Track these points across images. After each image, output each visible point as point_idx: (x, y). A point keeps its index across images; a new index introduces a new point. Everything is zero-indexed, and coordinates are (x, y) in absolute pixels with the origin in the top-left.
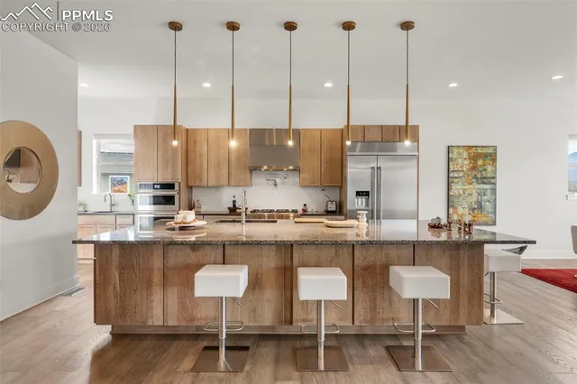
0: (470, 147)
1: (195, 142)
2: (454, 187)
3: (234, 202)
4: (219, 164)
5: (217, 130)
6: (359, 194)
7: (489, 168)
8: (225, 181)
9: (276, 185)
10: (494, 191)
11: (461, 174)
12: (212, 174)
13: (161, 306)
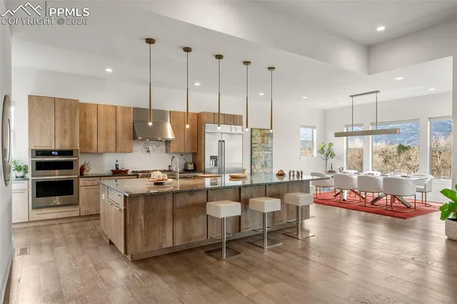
0: (261, 129)
1: (85, 114)
2: (254, 153)
3: (116, 165)
4: (107, 134)
5: (105, 106)
6: (212, 158)
7: (270, 142)
8: (113, 148)
9: (148, 151)
10: (272, 154)
11: (257, 145)
12: (102, 143)
13: (171, 234)
